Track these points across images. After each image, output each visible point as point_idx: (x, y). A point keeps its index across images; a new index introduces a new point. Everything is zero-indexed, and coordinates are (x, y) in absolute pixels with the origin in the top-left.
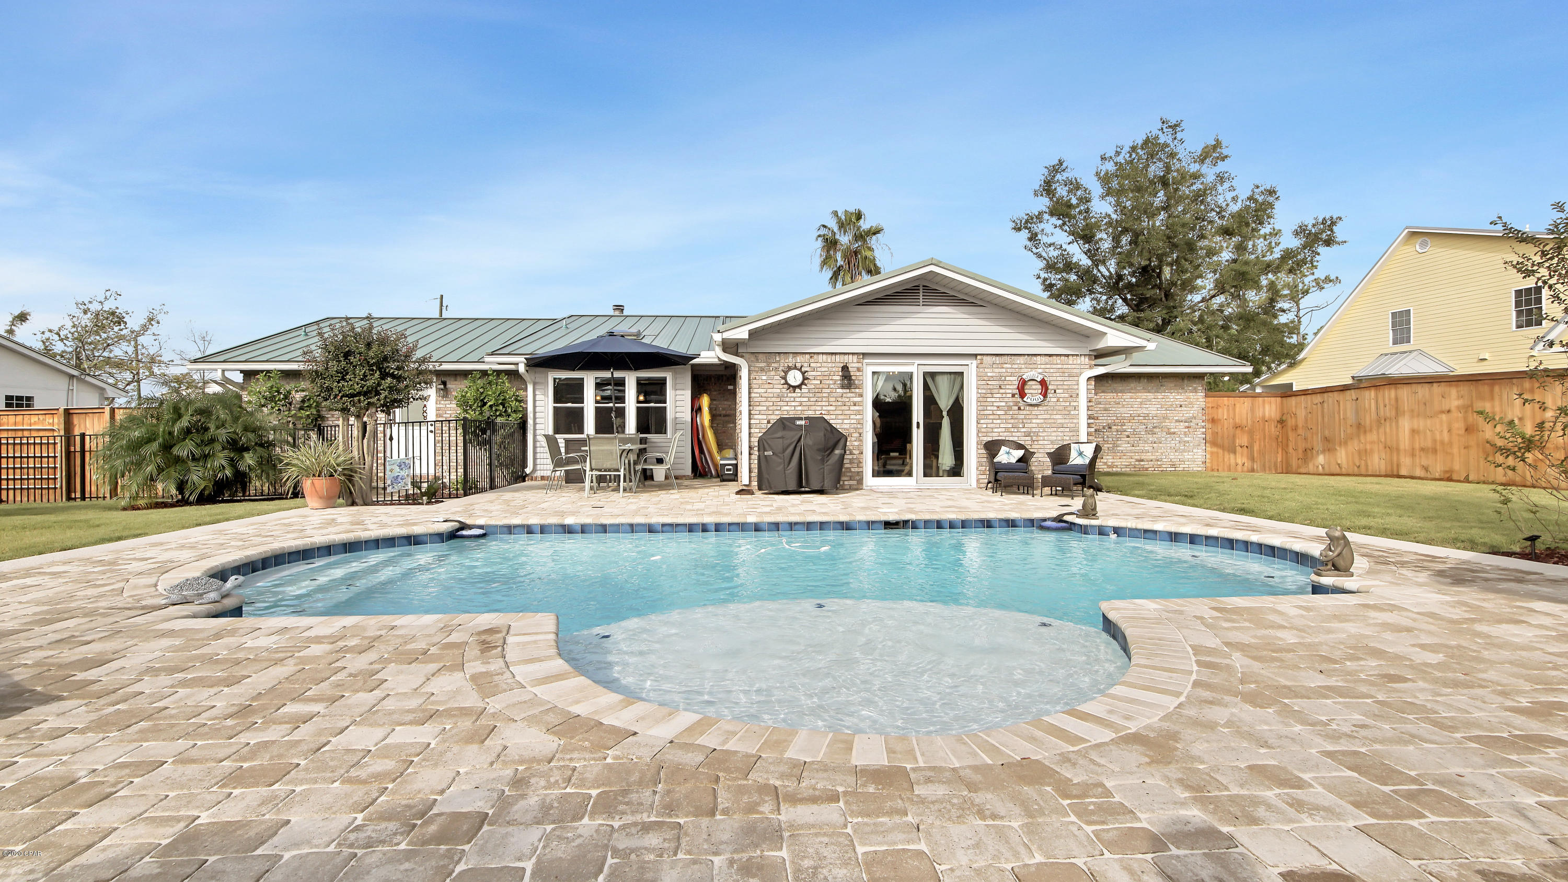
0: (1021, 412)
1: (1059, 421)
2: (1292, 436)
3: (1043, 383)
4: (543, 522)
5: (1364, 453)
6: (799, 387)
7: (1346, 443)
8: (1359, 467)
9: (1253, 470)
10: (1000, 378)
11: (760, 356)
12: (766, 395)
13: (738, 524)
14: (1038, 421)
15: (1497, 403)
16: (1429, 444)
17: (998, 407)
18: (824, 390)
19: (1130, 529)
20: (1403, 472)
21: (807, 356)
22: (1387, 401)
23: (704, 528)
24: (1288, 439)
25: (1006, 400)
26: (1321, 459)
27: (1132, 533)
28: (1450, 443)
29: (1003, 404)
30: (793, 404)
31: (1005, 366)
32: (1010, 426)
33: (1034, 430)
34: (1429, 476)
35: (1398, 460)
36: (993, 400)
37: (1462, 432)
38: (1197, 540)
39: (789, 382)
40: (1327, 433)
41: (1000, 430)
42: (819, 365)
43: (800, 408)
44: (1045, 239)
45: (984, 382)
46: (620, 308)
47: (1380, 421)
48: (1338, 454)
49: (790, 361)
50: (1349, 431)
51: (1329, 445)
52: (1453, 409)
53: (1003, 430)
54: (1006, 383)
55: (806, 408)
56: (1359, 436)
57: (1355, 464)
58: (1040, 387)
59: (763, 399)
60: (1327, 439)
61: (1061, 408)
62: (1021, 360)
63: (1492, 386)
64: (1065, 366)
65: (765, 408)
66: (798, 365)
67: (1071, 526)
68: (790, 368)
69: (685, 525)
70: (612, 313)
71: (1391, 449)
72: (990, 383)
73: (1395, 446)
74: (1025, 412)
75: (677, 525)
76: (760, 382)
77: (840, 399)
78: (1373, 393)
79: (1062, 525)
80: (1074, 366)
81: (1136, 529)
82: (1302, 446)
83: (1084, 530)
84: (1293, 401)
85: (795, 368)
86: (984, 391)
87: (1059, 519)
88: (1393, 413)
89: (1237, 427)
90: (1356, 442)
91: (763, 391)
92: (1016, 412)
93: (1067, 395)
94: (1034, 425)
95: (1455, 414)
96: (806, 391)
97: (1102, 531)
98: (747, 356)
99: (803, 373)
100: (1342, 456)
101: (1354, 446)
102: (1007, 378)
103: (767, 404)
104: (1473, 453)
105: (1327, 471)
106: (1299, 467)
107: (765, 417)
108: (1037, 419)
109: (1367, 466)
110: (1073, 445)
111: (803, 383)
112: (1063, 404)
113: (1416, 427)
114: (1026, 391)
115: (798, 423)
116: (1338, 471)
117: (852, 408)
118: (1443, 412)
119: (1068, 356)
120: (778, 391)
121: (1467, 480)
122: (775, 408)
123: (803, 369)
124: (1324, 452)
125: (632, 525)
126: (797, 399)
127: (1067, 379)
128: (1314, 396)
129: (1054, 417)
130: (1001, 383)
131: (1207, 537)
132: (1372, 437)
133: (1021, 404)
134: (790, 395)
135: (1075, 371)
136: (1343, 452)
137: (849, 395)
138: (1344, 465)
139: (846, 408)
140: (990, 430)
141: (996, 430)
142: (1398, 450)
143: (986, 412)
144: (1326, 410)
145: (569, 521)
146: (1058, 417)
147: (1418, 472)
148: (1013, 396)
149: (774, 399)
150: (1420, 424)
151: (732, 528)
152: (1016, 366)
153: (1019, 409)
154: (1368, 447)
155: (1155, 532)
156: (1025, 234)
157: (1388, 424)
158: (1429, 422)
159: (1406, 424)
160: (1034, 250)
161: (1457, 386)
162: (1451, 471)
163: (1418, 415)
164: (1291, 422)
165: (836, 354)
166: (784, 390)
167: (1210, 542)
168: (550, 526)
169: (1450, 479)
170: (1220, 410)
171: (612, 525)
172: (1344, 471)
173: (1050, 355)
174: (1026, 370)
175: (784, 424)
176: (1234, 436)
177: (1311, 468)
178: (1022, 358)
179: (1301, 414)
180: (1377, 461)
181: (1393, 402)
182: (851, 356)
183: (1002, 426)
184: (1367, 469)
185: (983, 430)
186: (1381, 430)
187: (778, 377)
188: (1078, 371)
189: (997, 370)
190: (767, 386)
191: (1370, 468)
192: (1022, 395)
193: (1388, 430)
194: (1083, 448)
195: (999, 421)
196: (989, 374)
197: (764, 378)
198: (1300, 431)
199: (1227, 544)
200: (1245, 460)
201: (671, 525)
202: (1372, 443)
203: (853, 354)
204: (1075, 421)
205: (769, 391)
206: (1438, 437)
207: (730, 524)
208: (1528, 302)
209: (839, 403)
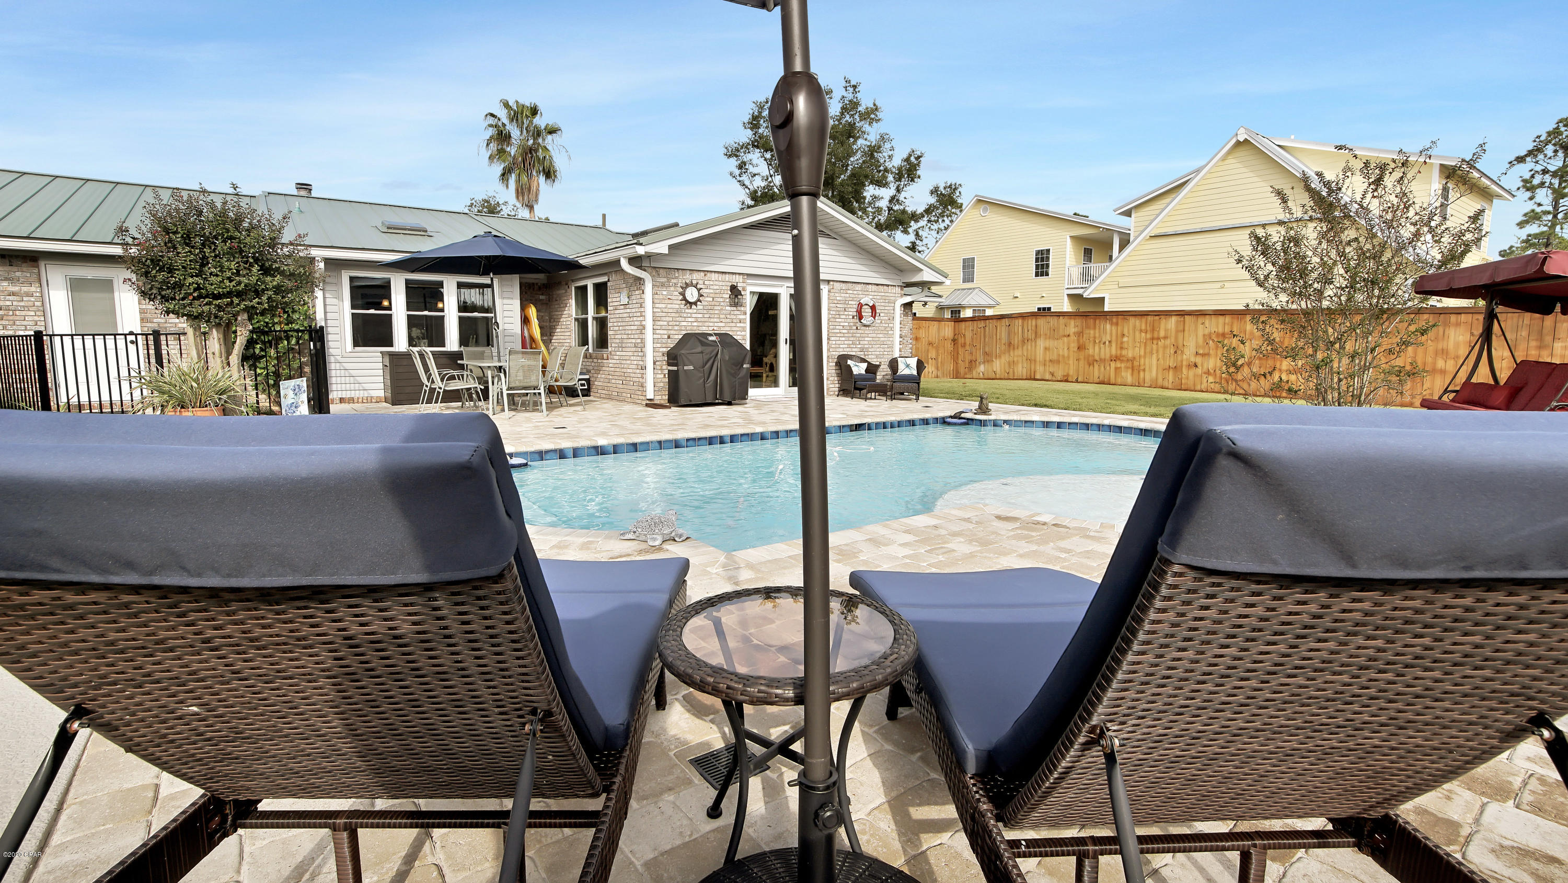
0: (858, 331)
1: (882, 339)
2: (961, 351)
3: (873, 308)
4: (576, 445)
5: (1012, 364)
6: (695, 303)
7: (1000, 357)
8: (1008, 373)
9: (937, 377)
10: (845, 302)
11: (661, 271)
12: (666, 310)
13: (748, 434)
14: (868, 339)
15: (1097, 331)
16: (1055, 357)
17: (843, 326)
18: (716, 308)
19: (1015, 421)
20: (1038, 377)
21: (702, 274)
22: (1030, 328)
23: (722, 440)
24: (958, 353)
25: (849, 321)
26: (982, 368)
27: (1016, 423)
28: (1068, 357)
29: (847, 324)
30: (690, 320)
31: (849, 292)
32: (851, 342)
33: (866, 346)
34: (1054, 379)
35: (1035, 369)
36: (840, 320)
37: (1076, 349)
38: (1062, 425)
39: (688, 298)
40: (987, 350)
41: (844, 346)
42: (712, 283)
43: (695, 324)
44: (752, 169)
45: (834, 305)
46: (304, 187)
47: (1024, 341)
48: (994, 364)
49: (688, 277)
50: (1003, 347)
51: (988, 357)
52: (1071, 334)
53: (846, 346)
54: (849, 306)
55: (700, 324)
56: (1009, 351)
57: (1005, 371)
58: (870, 311)
59: (664, 314)
60: (986, 353)
61: (883, 328)
62: (859, 287)
63: (1095, 320)
64: (886, 294)
65: (665, 323)
66: (694, 282)
67: (969, 422)
68: (687, 285)
69: (706, 438)
70: (295, 192)
71: (1031, 360)
72: (838, 305)
73: (1033, 358)
74: (860, 331)
75: (700, 439)
76: (661, 297)
77: (728, 316)
78: (1020, 321)
79: (959, 421)
80: (891, 295)
81: (1020, 421)
82: (968, 358)
83: (982, 423)
84: (963, 325)
85: (692, 285)
86: (834, 313)
87: (957, 416)
88: (1033, 336)
89: (930, 344)
90: (1007, 355)
91: (664, 306)
92: (855, 331)
93: (887, 318)
94: (866, 342)
95: (1073, 338)
96: (701, 307)
97: (995, 424)
98: (649, 270)
99: (699, 290)
100: (998, 366)
101: (1005, 359)
102: (850, 302)
103: (667, 319)
104: (1082, 363)
105: (986, 376)
106: (966, 374)
107: (665, 332)
108: (867, 337)
109: (1014, 373)
110: (899, 359)
111: (699, 300)
112: (884, 325)
113: (1047, 346)
114: (863, 314)
115: (711, 338)
116: (994, 376)
117: (738, 325)
118: (1065, 336)
119: (888, 286)
120: (677, 306)
121: (1077, 381)
122: (675, 323)
123: (699, 286)
124: (984, 362)
125: (660, 442)
126: (694, 315)
127: (887, 304)
128: (979, 322)
129: (878, 336)
130: (845, 306)
131: (1070, 424)
132: (1018, 352)
133: (859, 324)
134: (687, 311)
135: (892, 298)
136: (998, 362)
137: (736, 312)
138: (998, 372)
139: (733, 325)
140: (838, 346)
141: (841, 346)
142: (1035, 361)
143: (835, 331)
144: (987, 333)
145: (602, 442)
146: (881, 335)
147: (1048, 377)
148: (853, 317)
149: (673, 315)
150: (1050, 343)
151: (743, 438)
152: (855, 292)
153: (857, 328)
154: (1015, 359)
155: (1032, 422)
156: (734, 162)
157: (1029, 344)
158: (1056, 342)
159: (1041, 343)
160: (738, 178)
161: (1075, 319)
162: (1068, 375)
163: (1050, 338)
164: (961, 341)
165: (725, 273)
166: (682, 306)
167: (1071, 426)
168: (583, 448)
169: (1067, 381)
170: (921, 331)
171: (642, 443)
172: (998, 376)
173: (877, 285)
174: (862, 296)
175: (691, 339)
176: (928, 351)
177: (975, 374)
178: (859, 286)
179: (969, 335)
180: (1021, 370)
181: (1034, 328)
182: (737, 276)
183: (846, 342)
184: (1014, 376)
185: (833, 346)
186: (1025, 347)
187: (677, 293)
188: (894, 298)
189: (843, 295)
190: (667, 301)
191: (1016, 374)
192: (861, 317)
193: (1029, 347)
194: (909, 361)
195: (843, 339)
196: (838, 298)
197: (665, 293)
198: (967, 348)
199: (1084, 427)
200: (933, 369)
201: (694, 439)
202: (1018, 356)
203: (739, 274)
204: (891, 339)
205: (669, 306)
206: (1061, 353)
207: (742, 435)
208: (1042, 260)
209: (728, 320)
